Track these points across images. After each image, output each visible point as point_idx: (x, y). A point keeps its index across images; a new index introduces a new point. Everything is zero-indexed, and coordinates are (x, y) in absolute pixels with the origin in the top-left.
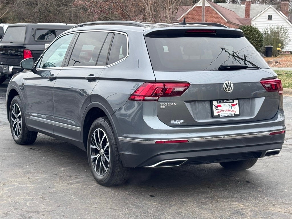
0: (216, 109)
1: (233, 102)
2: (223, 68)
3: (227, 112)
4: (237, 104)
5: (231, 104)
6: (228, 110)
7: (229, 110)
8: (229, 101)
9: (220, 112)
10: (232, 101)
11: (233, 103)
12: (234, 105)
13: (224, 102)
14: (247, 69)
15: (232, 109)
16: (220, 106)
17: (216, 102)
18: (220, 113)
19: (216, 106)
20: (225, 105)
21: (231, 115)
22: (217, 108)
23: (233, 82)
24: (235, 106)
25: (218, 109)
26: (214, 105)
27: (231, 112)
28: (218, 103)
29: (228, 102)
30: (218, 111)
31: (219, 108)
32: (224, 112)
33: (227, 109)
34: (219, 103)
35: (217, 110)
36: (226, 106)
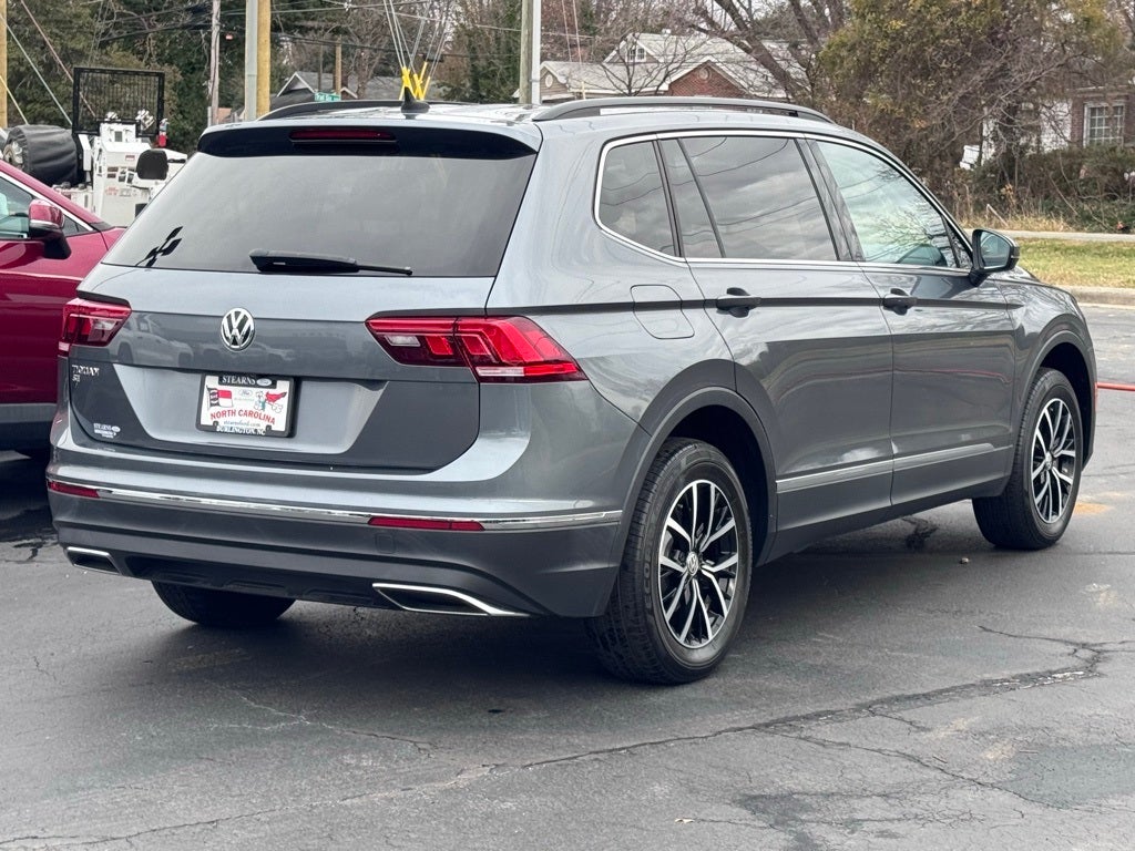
0: (212, 405)
1: (274, 386)
2: (267, 265)
3: (245, 419)
4: (283, 395)
5: (265, 391)
6: (250, 414)
7: (254, 411)
8: (259, 382)
9: (224, 414)
10: (269, 382)
11: (272, 391)
12: (272, 398)
13: (244, 381)
14: (361, 272)
15: (263, 408)
16: (228, 395)
17: (216, 379)
18: (221, 421)
19: (214, 394)
20: (245, 393)
21: (256, 430)
22: (214, 399)
23: (256, 316)
24: (278, 402)
25: (218, 404)
26: (209, 389)
27: (257, 421)
28: (221, 382)
29: (257, 386)
30: (215, 410)
31: (222, 401)
32: (237, 418)
33: (250, 407)
34: (226, 384)
35: (213, 408)
36: (245, 397)
